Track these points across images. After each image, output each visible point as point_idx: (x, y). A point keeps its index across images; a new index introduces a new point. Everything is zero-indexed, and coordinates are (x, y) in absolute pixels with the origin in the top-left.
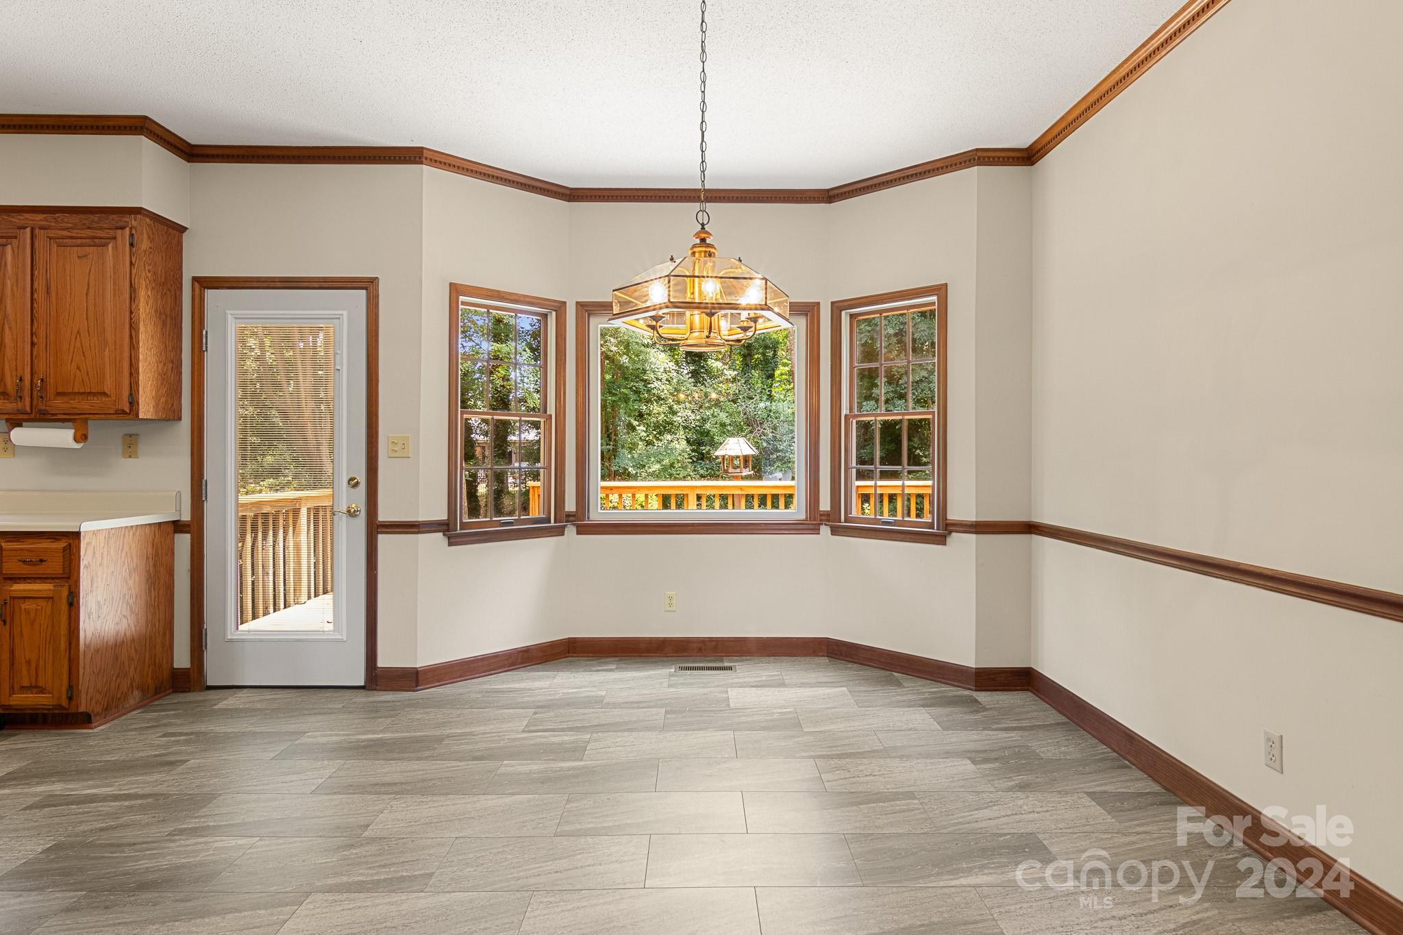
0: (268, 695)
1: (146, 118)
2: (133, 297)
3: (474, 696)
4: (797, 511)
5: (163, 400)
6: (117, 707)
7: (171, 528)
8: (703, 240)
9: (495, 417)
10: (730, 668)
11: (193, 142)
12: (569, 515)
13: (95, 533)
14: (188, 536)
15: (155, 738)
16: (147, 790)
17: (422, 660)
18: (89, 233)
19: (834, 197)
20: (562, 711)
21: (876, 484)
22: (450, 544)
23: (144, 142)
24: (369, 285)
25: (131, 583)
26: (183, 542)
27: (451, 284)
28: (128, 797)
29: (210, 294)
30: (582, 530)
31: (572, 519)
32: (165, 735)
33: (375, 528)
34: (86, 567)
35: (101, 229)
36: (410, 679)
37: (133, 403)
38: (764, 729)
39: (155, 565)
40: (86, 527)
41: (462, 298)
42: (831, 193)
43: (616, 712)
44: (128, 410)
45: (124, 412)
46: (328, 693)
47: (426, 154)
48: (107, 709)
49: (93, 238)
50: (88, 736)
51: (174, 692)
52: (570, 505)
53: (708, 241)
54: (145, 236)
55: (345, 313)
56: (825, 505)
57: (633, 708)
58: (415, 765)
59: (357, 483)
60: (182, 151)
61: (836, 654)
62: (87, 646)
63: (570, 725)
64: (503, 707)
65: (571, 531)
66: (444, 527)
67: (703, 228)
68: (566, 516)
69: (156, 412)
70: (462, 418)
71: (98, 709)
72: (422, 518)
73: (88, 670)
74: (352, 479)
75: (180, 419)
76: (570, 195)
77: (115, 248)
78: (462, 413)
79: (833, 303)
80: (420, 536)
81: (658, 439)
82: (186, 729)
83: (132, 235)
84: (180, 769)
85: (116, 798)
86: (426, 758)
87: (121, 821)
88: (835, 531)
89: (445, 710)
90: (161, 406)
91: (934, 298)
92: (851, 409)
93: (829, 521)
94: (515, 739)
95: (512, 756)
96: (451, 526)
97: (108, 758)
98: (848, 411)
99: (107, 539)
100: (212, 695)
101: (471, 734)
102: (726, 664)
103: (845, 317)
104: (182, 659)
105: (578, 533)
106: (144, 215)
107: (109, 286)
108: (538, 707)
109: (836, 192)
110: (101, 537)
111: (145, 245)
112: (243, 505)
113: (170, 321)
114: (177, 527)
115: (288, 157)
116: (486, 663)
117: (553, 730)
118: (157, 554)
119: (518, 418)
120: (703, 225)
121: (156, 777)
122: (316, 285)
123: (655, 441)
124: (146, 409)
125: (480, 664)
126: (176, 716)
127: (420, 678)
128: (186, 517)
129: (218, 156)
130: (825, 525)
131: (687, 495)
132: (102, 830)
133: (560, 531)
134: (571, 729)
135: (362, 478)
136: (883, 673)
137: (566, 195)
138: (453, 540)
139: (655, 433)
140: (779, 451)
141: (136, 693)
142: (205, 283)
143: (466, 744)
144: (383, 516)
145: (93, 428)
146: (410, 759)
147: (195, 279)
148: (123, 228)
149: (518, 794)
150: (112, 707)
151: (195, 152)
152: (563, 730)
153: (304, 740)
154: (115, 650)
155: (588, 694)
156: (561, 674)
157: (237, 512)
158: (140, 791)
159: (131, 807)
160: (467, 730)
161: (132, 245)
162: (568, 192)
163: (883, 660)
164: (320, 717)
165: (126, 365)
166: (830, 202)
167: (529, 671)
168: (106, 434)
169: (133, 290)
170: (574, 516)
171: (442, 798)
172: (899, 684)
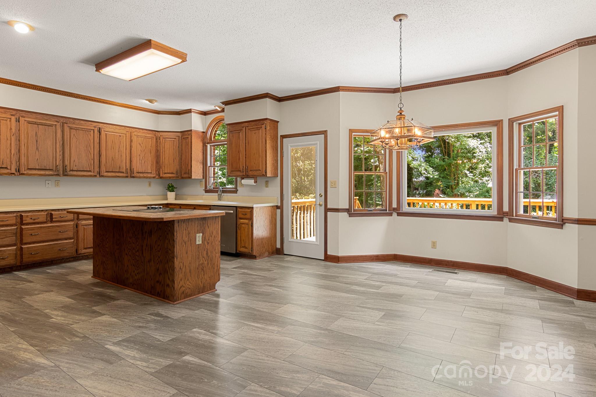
0: (298, 258)
1: (268, 93)
2: (266, 143)
3: (355, 267)
4: (494, 212)
5: (273, 171)
6: (262, 255)
7: (276, 208)
8: (401, 113)
9: (366, 174)
10: (456, 273)
11: (280, 96)
12: (394, 209)
13: (257, 208)
14: (280, 210)
15: (269, 264)
16: (263, 275)
17: (340, 254)
18: (257, 127)
19: (509, 72)
20: (381, 276)
21: (530, 201)
22: (350, 216)
23: (268, 100)
24: (325, 133)
25: (266, 222)
26: (279, 211)
27: (350, 130)
28: (259, 276)
29: (284, 139)
30: (399, 214)
31: (395, 210)
32: (271, 264)
33: (327, 210)
34: (255, 216)
35: (259, 125)
36: (336, 259)
37: (266, 172)
38: (453, 294)
39: (272, 218)
40: (255, 206)
41: (353, 134)
42: (508, 71)
43: (400, 279)
44: (265, 174)
45: (264, 175)
46: (314, 260)
47: (340, 88)
48: (260, 255)
49: (257, 128)
50: (255, 261)
51: (277, 254)
52: (395, 205)
53: (403, 113)
54: (268, 126)
55: (318, 142)
56: (506, 209)
57: (407, 279)
58: (328, 282)
59: (322, 195)
60: (277, 100)
61: (511, 275)
62: (255, 238)
63: (381, 280)
64: (362, 272)
65: (395, 214)
66: (348, 211)
67: (401, 109)
68: (393, 209)
69: (271, 174)
70: (354, 174)
71: (258, 255)
72: (340, 207)
73: (255, 244)
74: (320, 194)
75: (278, 176)
76: (394, 91)
77: (262, 130)
78: (354, 173)
79: (509, 119)
80: (339, 213)
81: (481, 179)
82: (276, 264)
83: (265, 126)
84: (272, 272)
85: (256, 275)
86: (332, 281)
87: (256, 280)
88: (511, 220)
89: (344, 270)
90: (273, 173)
91: (557, 113)
92: (519, 166)
93: (508, 216)
94: (360, 281)
95: (357, 285)
96: (350, 211)
97: (257, 267)
98: (518, 167)
99: (260, 209)
100: (285, 256)
101: (348, 277)
102: (456, 272)
103: (515, 126)
104: (278, 246)
105: (398, 215)
106: (268, 120)
107: (260, 141)
108: (374, 274)
109: (510, 70)
110: (258, 209)
111: (268, 128)
112: (293, 203)
113: (275, 149)
114: (277, 207)
115: (302, 96)
116: (362, 258)
117: (374, 281)
118: (272, 215)
119: (374, 174)
120: (401, 108)
121: (266, 273)
122: (310, 134)
123: (479, 180)
124: (269, 174)
125: (360, 258)
126: (275, 260)
127: (340, 259)
128: (279, 205)
129: (286, 99)
130: (506, 217)
131: (471, 204)
132: (252, 281)
133: (390, 214)
134: (380, 281)
135: (323, 194)
136: (530, 285)
137: (392, 91)
138: (351, 215)
139: (479, 176)
140: (549, 185)
141: (267, 252)
142: (283, 137)
143: (345, 279)
144: (329, 207)
145: (259, 179)
146: (327, 280)
147: (281, 136)
148: (263, 124)
149: (353, 294)
150: (261, 256)
151: (281, 99)
152: (378, 281)
153: (302, 271)
154: (262, 239)
155: (393, 273)
156: (388, 265)
157: (291, 205)
158: (262, 275)
159: (259, 278)
160: (347, 276)
161: (265, 129)
162: (393, 90)
163: (532, 280)
164: (309, 266)
165: (264, 162)
166: (508, 75)
167: (377, 263)
168: (261, 180)
169: (266, 141)
170: (396, 209)
171: (331, 291)
172: (535, 290)
